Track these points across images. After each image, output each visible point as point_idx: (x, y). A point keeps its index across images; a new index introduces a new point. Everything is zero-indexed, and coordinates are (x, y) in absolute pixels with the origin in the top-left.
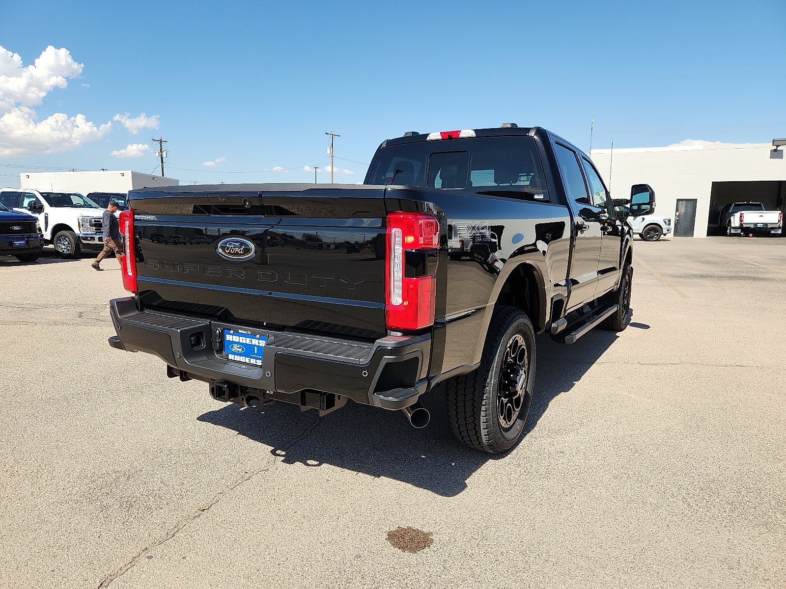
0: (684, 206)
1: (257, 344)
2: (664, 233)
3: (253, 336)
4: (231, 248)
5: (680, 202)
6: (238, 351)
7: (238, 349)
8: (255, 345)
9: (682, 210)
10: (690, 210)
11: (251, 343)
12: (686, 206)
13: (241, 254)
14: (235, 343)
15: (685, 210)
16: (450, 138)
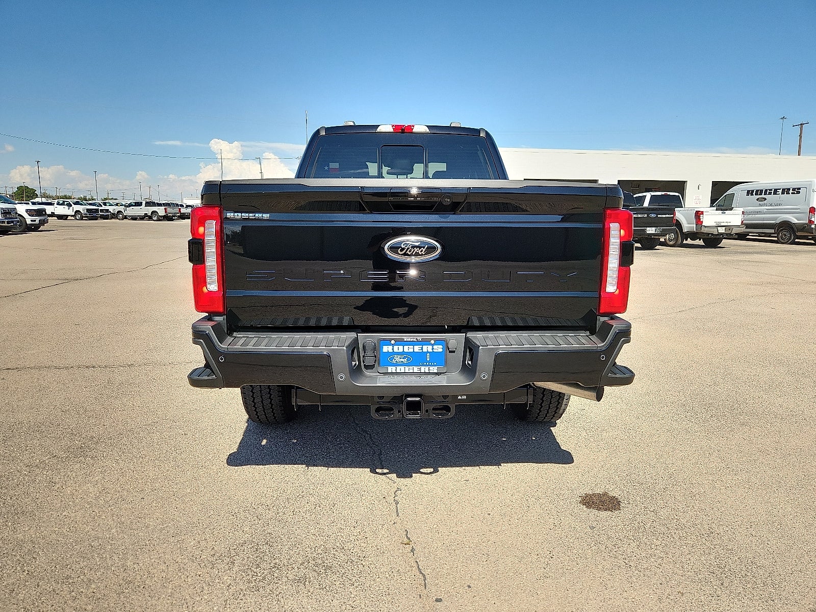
1: (430, 350)
3: (426, 342)
4: (408, 248)
6: (402, 362)
7: (403, 360)
8: (428, 352)
11: (421, 351)
13: (422, 255)
14: (398, 353)
16: (403, 132)
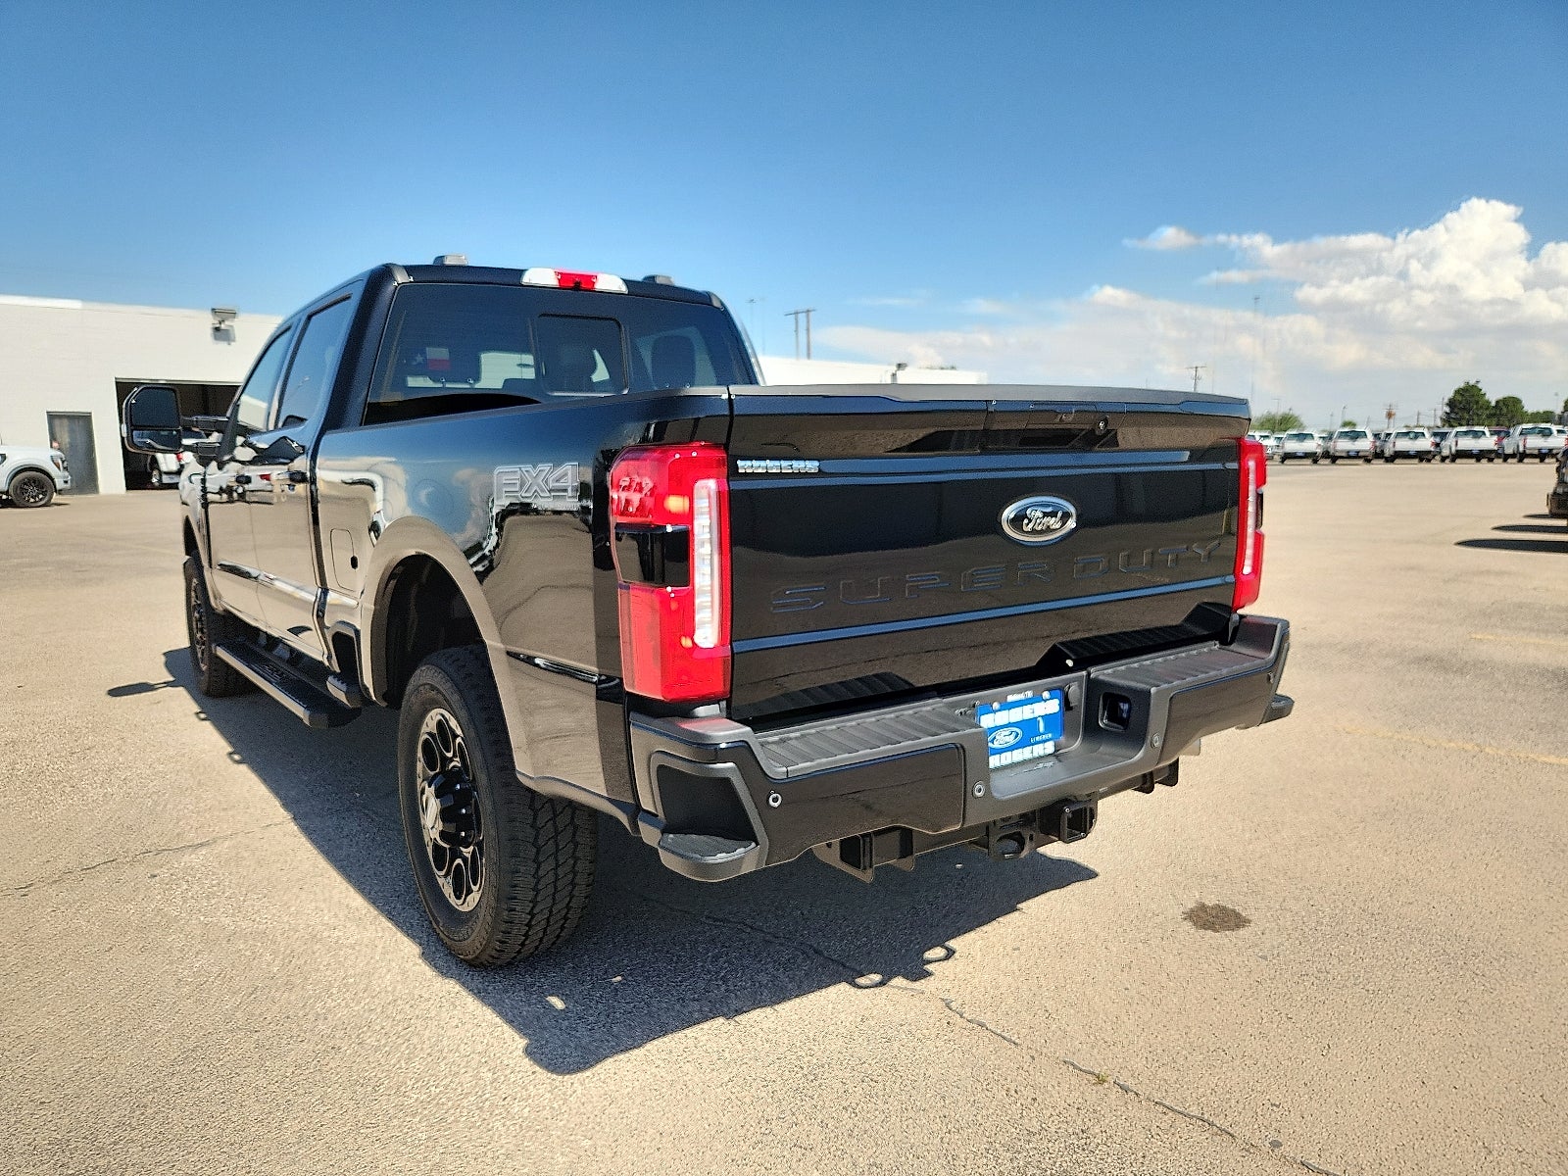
0: (66, 429)
2: (58, 487)
5: (57, 422)
9: (65, 438)
10: (81, 439)
12: (72, 431)
15: (71, 437)
16: (577, 287)
